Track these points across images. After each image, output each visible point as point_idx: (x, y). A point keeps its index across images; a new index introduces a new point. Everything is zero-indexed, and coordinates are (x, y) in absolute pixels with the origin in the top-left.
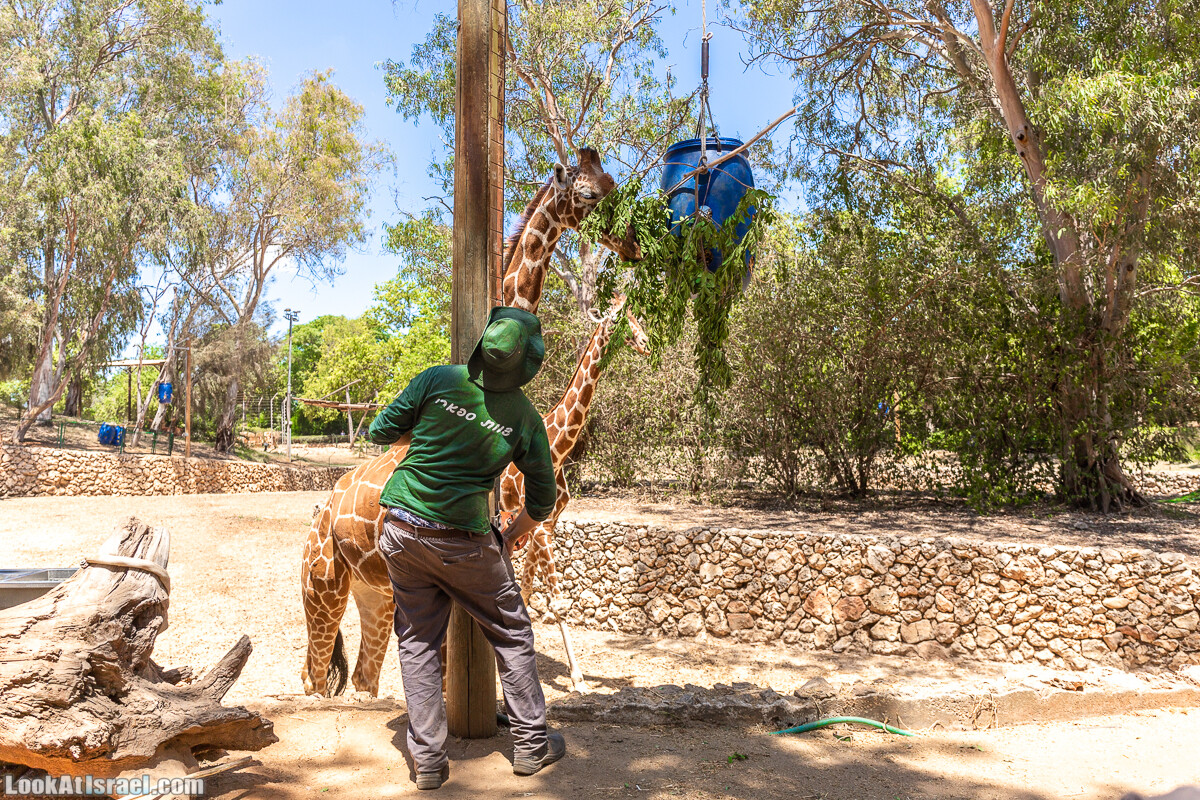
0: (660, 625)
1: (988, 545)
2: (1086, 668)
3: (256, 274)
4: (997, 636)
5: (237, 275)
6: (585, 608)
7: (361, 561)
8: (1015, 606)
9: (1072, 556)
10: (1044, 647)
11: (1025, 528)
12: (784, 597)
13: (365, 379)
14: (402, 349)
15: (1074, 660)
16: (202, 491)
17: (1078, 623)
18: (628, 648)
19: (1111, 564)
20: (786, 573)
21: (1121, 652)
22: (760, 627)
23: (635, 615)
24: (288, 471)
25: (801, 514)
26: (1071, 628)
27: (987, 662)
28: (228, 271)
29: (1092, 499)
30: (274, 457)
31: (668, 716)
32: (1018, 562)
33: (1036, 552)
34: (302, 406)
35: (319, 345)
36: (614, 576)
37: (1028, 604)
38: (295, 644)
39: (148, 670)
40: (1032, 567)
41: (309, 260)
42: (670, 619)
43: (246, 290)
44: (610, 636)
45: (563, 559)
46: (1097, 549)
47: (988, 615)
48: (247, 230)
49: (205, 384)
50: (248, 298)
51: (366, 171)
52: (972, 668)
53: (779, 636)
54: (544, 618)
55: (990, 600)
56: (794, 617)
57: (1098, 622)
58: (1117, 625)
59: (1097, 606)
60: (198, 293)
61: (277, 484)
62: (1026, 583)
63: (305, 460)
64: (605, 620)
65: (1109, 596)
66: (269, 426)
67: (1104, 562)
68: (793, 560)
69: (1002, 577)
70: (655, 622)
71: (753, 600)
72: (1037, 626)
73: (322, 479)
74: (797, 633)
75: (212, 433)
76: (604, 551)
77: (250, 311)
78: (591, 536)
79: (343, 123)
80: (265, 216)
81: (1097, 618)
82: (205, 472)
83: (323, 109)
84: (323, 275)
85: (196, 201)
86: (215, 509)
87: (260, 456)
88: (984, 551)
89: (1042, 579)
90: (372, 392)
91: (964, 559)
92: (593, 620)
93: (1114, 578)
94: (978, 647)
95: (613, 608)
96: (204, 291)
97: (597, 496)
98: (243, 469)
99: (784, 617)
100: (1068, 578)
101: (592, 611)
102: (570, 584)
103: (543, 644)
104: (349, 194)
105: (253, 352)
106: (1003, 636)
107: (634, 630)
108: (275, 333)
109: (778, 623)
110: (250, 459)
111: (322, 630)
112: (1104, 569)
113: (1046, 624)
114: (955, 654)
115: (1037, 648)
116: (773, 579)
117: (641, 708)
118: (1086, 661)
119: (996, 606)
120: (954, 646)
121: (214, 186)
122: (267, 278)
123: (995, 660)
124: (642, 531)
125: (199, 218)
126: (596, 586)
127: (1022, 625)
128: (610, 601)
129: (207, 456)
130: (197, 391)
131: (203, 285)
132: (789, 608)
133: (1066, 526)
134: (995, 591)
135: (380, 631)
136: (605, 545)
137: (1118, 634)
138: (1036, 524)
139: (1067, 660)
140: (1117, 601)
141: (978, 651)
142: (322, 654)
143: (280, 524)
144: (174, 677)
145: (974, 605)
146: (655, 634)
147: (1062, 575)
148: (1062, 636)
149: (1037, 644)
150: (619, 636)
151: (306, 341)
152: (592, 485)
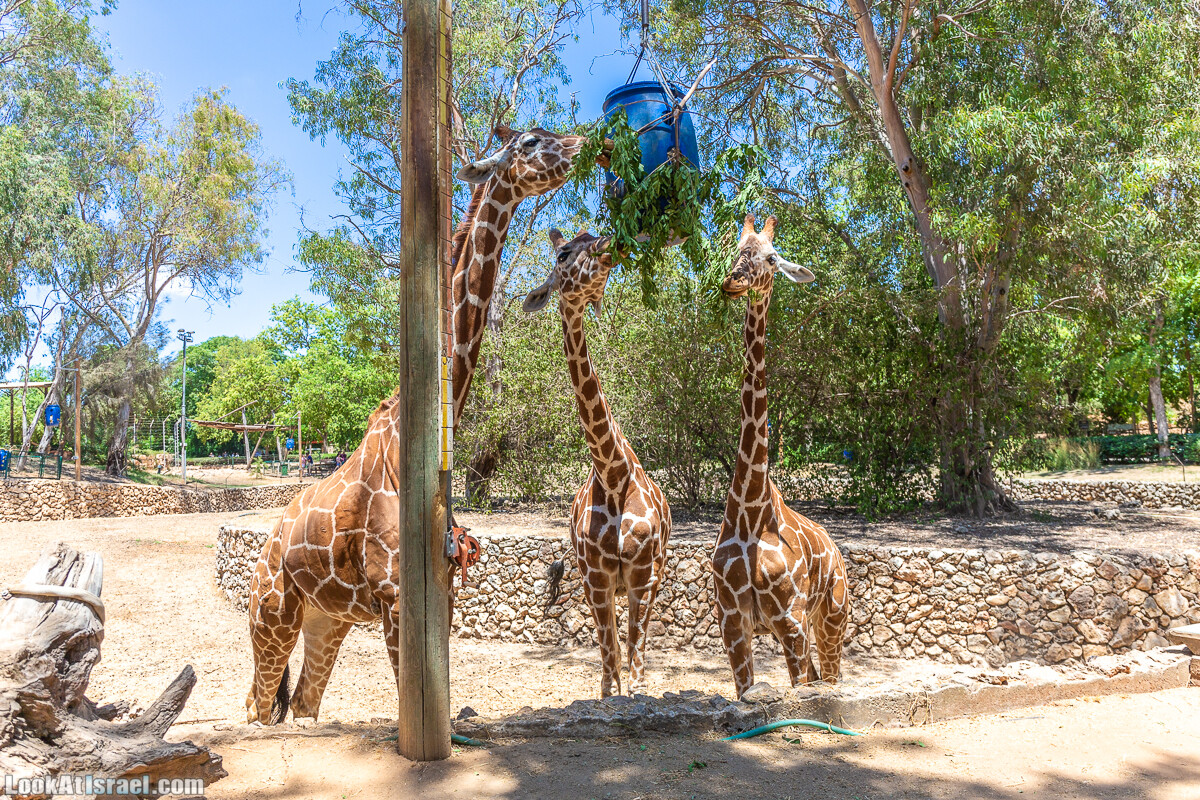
0: (574, 635)
1: (882, 550)
2: (971, 661)
3: (147, 294)
4: (891, 634)
5: (128, 295)
6: (500, 621)
7: (316, 590)
8: (907, 606)
9: (959, 558)
10: (934, 643)
11: (912, 533)
12: (694, 604)
13: (261, 400)
14: (300, 370)
15: (961, 654)
16: (94, 515)
17: (963, 620)
18: (545, 658)
19: (993, 565)
20: (695, 581)
21: (1002, 645)
22: (671, 634)
23: (550, 626)
24: (184, 493)
25: (705, 524)
26: (958, 625)
27: (882, 659)
28: (117, 291)
29: (969, 504)
30: (168, 479)
31: (622, 727)
32: (910, 565)
33: (926, 555)
34: (195, 427)
35: (213, 366)
36: (529, 589)
37: (919, 603)
38: (206, 668)
39: (83, 707)
40: (922, 568)
41: (203, 280)
42: (585, 629)
43: (137, 310)
44: (527, 648)
45: (479, 574)
46: (980, 550)
47: (882, 615)
48: (138, 249)
49: (96, 406)
50: (140, 317)
51: (262, 190)
52: (869, 665)
53: (689, 642)
54: (460, 633)
55: (884, 601)
56: (704, 623)
57: (982, 619)
58: (999, 620)
59: (980, 604)
60: (87, 313)
61: (172, 506)
62: (917, 584)
63: (201, 482)
64: (521, 632)
65: (991, 593)
66: (162, 448)
67: (986, 563)
68: (702, 568)
69: (896, 579)
70: (570, 632)
71: (664, 608)
72: (928, 623)
73: (219, 501)
74: (706, 638)
75: (103, 456)
76: (519, 565)
77: (141, 332)
78: (506, 550)
79: (238, 143)
80: (157, 236)
81: (981, 614)
82: (97, 496)
83: (218, 128)
84: (219, 295)
85: (84, 218)
86: (110, 533)
87: (154, 478)
88: (879, 555)
89: (932, 579)
90: (269, 413)
91: (860, 563)
92: (509, 633)
93: (995, 577)
94: (874, 645)
95: (529, 620)
96: (92, 311)
97: (507, 512)
98: (137, 492)
99: (694, 623)
100: (955, 578)
101: (508, 624)
102: (485, 598)
103: (461, 658)
104: (244, 212)
105: (145, 373)
106: (897, 634)
107: (550, 641)
108: (168, 354)
109: (689, 629)
110: (143, 482)
111: (271, 662)
112: (987, 569)
113: (936, 622)
114: (853, 652)
115: (928, 645)
116: (683, 588)
117: (595, 721)
118: (972, 655)
119: (891, 607)
120: (852, 645)
121: (102, 203)
122: (160, 299)
123: (889, 657)
124: (556, 545)
125: (87, 235)
126: (512, 599)
127: (914, 623)
128: (526, 613)
129: (98, 480)
130: (87, 413)
131: (91, 305)
132: (699, 615)
133: (949, 530)
134: (889, 591)
135: (326, 658)
136: (519, 559)
137: (999, 629)
138: (921, 529)
139: (955, 654)
140: (999, 598)
141: (874, 649)
142: (268, 686)
143: (180, 547)
144: (110, 713)
145: (870, 606)
146: (570, 645)
147: (950, 576)
148: (949, 632)
149: (927, 640)
150: (536, 647)
151: (198, 362)
152: (502, 501)
